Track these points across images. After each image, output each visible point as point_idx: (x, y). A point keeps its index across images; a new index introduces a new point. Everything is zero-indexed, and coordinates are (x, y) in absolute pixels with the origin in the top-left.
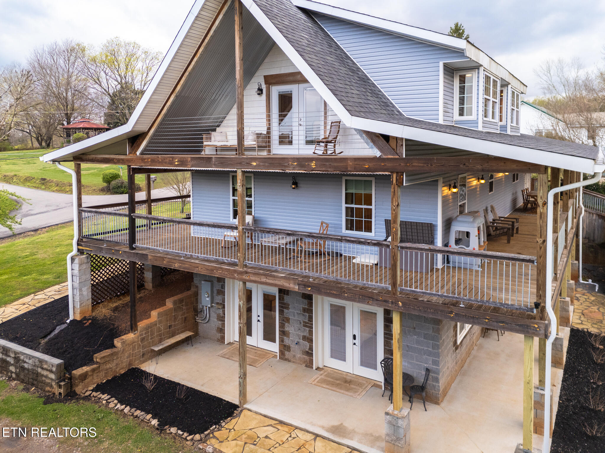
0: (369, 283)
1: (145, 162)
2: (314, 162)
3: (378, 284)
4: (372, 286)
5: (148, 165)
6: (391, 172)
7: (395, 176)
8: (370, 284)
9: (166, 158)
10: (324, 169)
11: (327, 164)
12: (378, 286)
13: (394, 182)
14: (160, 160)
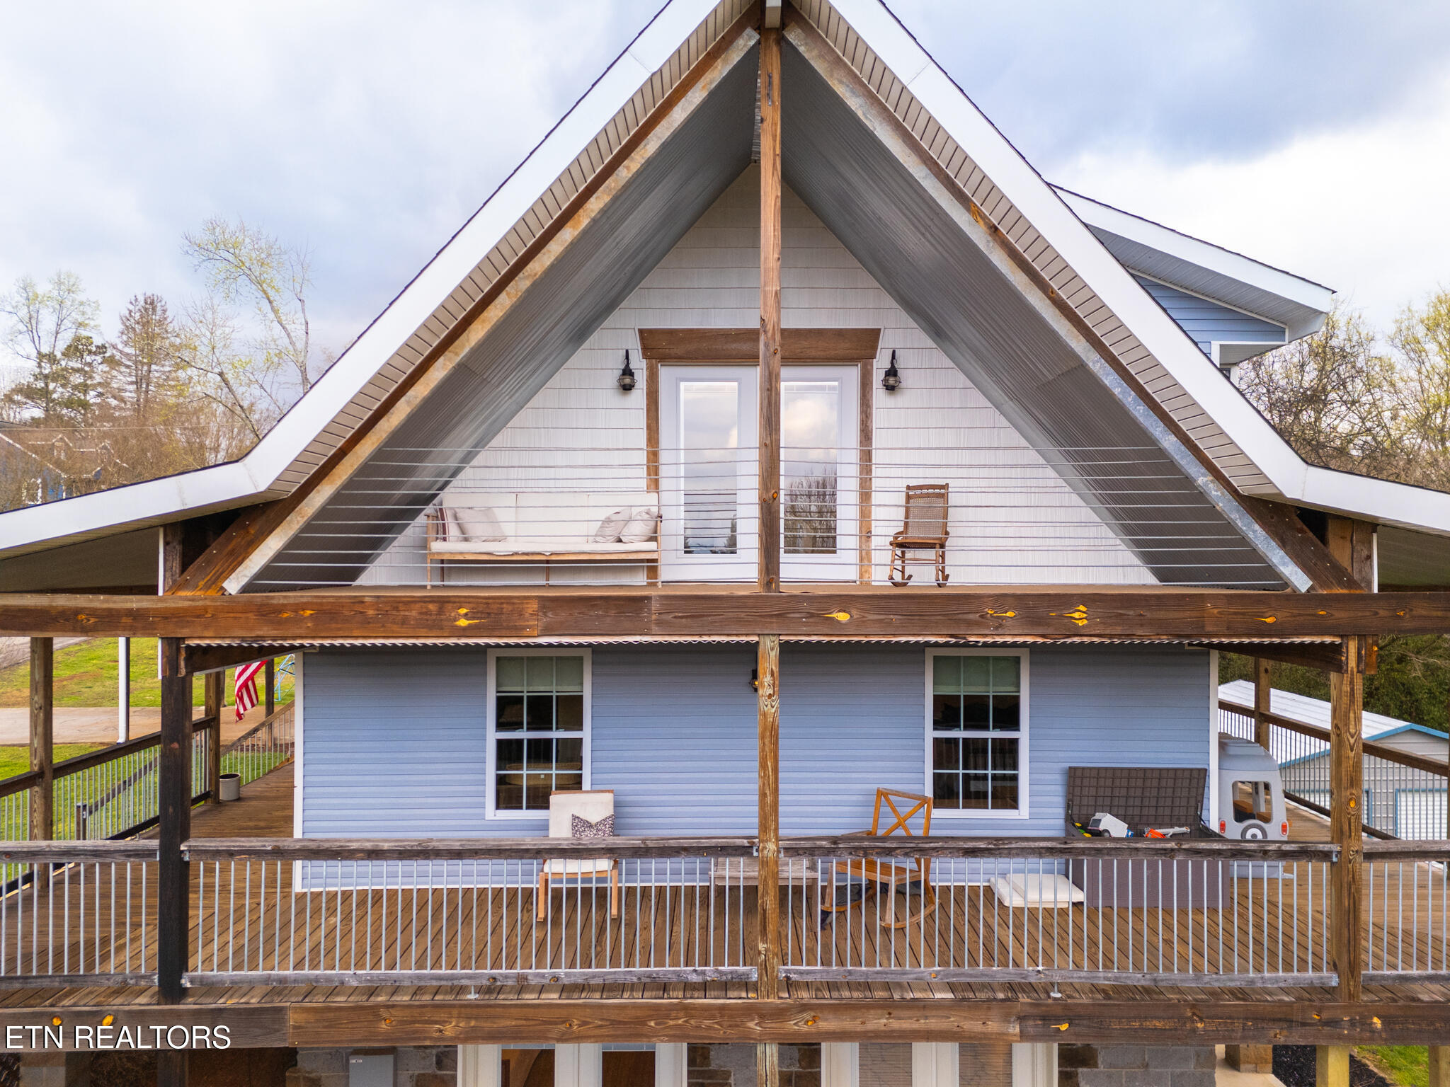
0: (1267, 975)
1: (280, 623)
2: (1082, 608)
3: (1296, 974)
4: (1277, 982)
5: (298, 632)
6: (1341, 636)
7: (1353, 646)
8: (1270, 979)
9: (406, 603)
10: (1118, 630)
11: (1131, 613)
12: (1297, 978)
13: (1352, 663)
14: (371, 612)
